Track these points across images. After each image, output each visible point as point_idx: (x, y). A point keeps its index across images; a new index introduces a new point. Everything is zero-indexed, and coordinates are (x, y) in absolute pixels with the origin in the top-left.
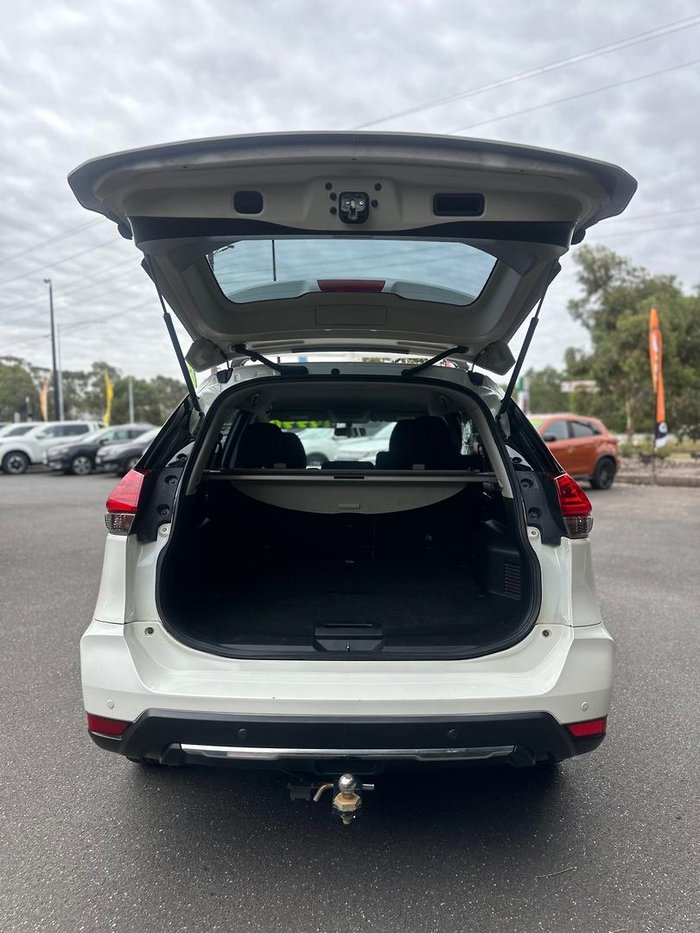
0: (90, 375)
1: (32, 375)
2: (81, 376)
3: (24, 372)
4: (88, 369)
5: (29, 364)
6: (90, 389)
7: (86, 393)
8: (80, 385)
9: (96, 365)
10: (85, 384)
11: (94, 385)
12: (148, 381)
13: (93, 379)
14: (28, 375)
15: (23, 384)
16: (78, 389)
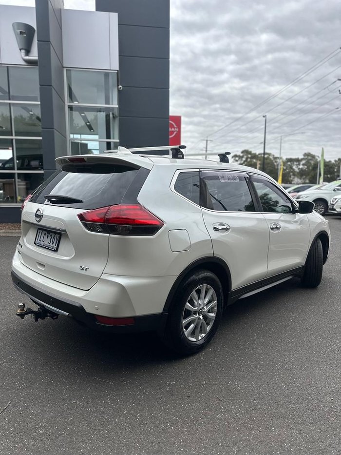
0: (302, 159)
1: (274, 161)
2: (298, 160)
3: (271, 159)
4: (301, 157)
5: (273, 155)
6: (301, 167)
7: (299, 169)
8: (296, 165)
9: (305, 155)
10: (299, 164)
11: (303, 165)
12: (333, 161)
13: (304, 162)
14: (272, 161)
15: (269, 165)
16: (294, 167)
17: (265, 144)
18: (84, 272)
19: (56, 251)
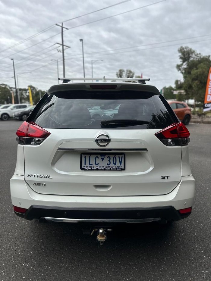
0: (28, 89)
2: (25, 90)
3: (7, 89)
5: (9, 86)
7: (27, 95)
10: (26, 92)
14: (9, 90)
15: (7, 93)
16: (24, 94)
17: (15, 78)
18: (166, 180)
19: (124, 169)
